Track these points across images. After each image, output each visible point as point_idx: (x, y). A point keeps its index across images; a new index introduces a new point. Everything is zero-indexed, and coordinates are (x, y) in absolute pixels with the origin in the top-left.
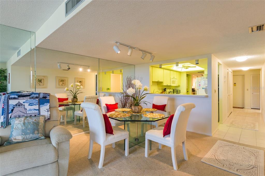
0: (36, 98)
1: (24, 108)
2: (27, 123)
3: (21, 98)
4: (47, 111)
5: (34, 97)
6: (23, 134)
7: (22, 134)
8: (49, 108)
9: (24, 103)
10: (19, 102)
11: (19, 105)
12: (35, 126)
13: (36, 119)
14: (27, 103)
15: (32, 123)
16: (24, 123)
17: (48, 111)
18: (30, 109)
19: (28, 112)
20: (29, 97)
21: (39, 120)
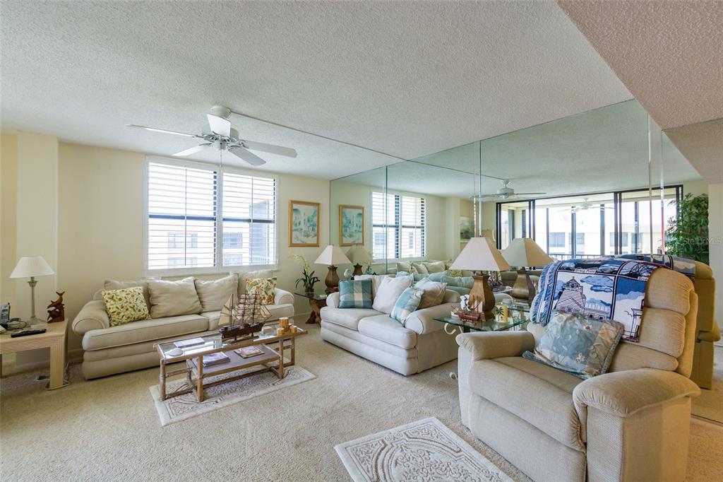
0: (611, 273)
1: (581, 293)
2: (569, 329)
3: (579, 270)
4: (631, 313)
5: (607, 271)
6: (555, 348)
7: (552, 349)
8: (640, 308)
9: (582, 281)
10: (573, 280)
11: (573, 284)
12: (581, 340)
13: (591, 326)
14: (588, 282)
15: (578, 332)
16: (563, 327)
17: (635, 315)
18: (592, 299)
19: (586, 306)
20: (594, 270)
21: (597, 330)
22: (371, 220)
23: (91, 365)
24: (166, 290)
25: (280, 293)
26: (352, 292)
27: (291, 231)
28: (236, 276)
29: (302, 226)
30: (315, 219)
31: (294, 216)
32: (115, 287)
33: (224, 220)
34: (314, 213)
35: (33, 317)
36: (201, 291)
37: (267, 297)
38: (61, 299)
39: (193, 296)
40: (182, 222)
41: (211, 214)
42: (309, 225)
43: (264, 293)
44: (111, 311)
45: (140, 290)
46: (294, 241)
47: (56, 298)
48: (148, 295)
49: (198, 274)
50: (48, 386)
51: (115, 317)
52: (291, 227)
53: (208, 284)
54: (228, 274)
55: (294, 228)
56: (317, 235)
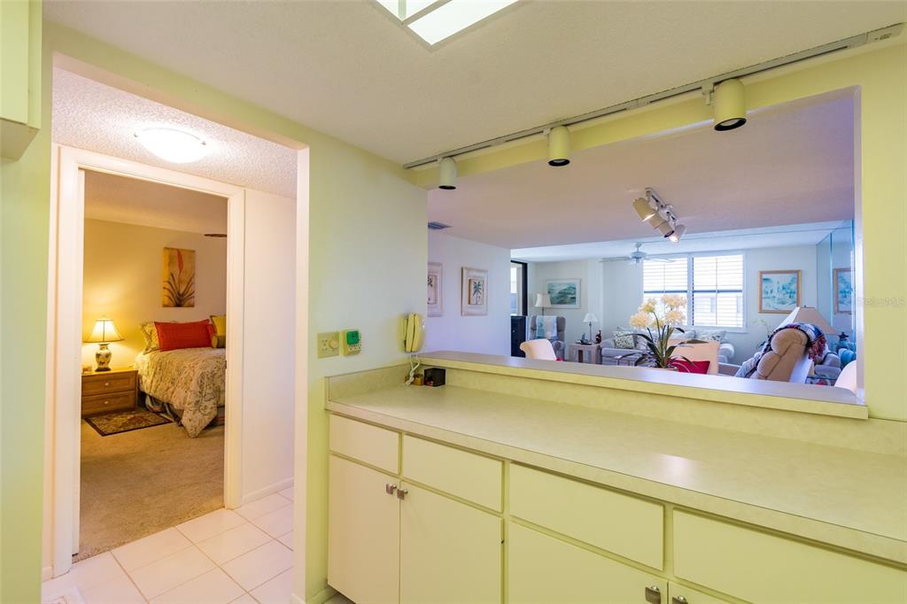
27: (761, 298)
29: (775, 294)
30: (793, 287)
31: (765, 284)
33: (695, 292)
34: (792, 280)
35: (591, 340)
41: (685, 288)
42: (784, 292)
46: (764, 308)
52: (761, 295)
55: (764, 295)
56: (797, 302)
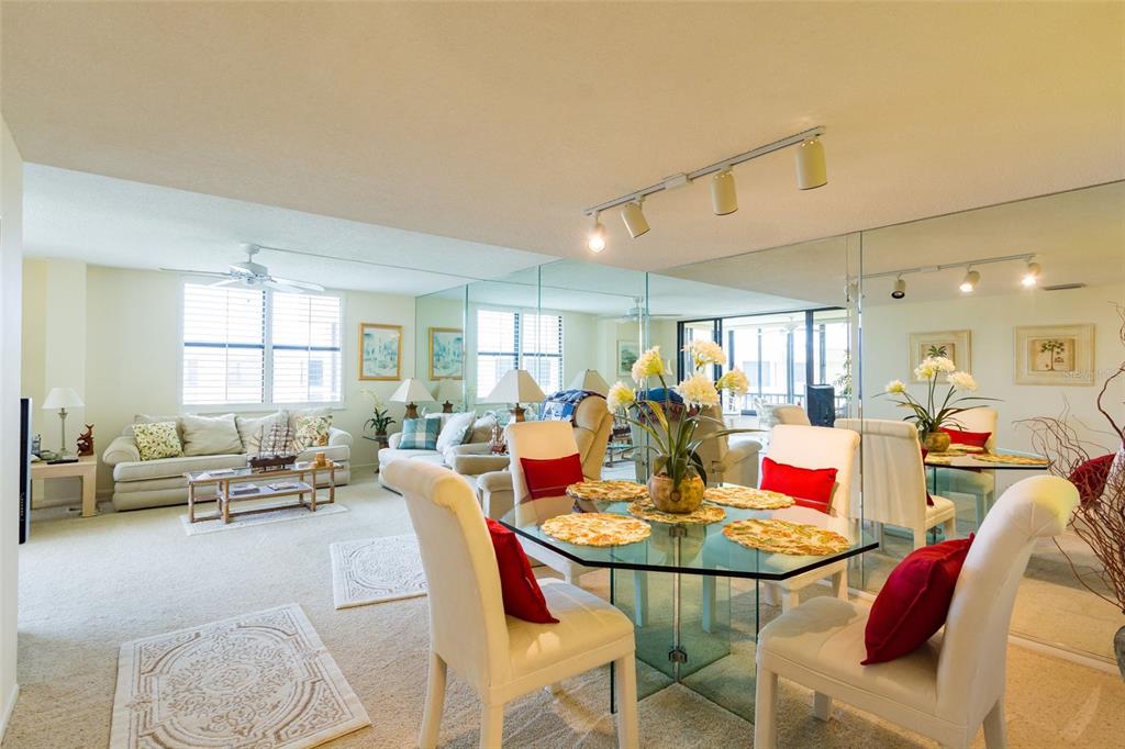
22: (476, 346)
23: (122, 497)
24: (201, 427)
25: (335, 433)
26: (414, 431)
27: (362, 361)
28: (284, 414)
29: (376, 355)
30: (395, 347)
31: (366, 342)
32: (146, 421)
33: (275, 347)
35: (63, 449)
36: (242, 429)
37: (319, 437)
38: (90, 432)
39: (232, 435)
40: (223, 350)
41: (259, 342)
42: (385, 353)
43: (315, 433)
44: (142, 445)
45: (173, 425)
46: (366, 374)
47: (85, 431)
48: (181, 431)
49: (241, 411)
50: (81, 514)
51: (145, 451)
52: (362, 356)
53: (250, 422)
54: (277, 411)
55: (365, 357)
56: (398, 366)
